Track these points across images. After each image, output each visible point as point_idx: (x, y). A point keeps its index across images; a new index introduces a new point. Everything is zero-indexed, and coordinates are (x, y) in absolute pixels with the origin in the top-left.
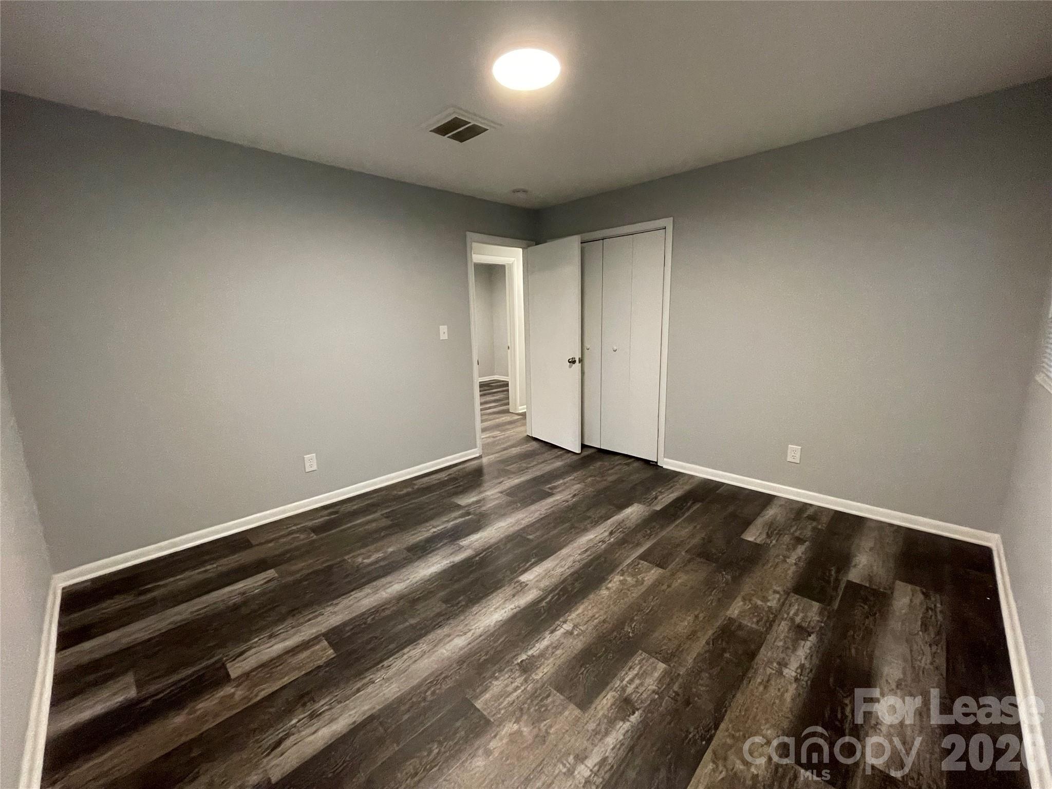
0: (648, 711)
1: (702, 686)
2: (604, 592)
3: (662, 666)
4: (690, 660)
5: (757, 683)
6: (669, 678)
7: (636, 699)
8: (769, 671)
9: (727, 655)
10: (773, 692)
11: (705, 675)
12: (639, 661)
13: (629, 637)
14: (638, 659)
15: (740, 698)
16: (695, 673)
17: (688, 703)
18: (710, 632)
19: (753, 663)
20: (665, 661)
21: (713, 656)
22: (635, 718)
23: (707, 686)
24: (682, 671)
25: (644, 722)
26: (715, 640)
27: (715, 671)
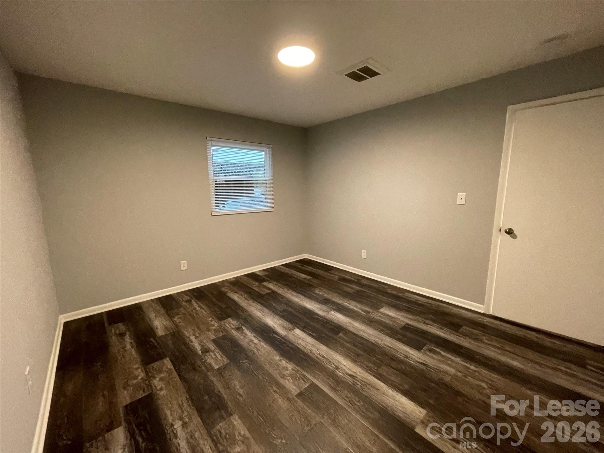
0: (200, 356)
1: (197, 378)
2: (278, 358)
3: (216, 367)
4: (214, 379)
5: (184, 403)
6: (210, 368)
7: (207, 355)
8: (186, 414)
9: (207, 397)
10: (176, 407)
11: (202, 381)
12: (224, 360)
13: (239, 360)
14: (225, 360)
15: (183, 390)
16: (205, 377)
17: (194, 369)
18: (225, 397)
19: (195, 408)
20: (218, 369)
21: (209, 390)
22: (200, 352)
23: (197, 380)
24: (209, 374)
25: (197, 354)
26: (220, 397)
27: (202, 387)
